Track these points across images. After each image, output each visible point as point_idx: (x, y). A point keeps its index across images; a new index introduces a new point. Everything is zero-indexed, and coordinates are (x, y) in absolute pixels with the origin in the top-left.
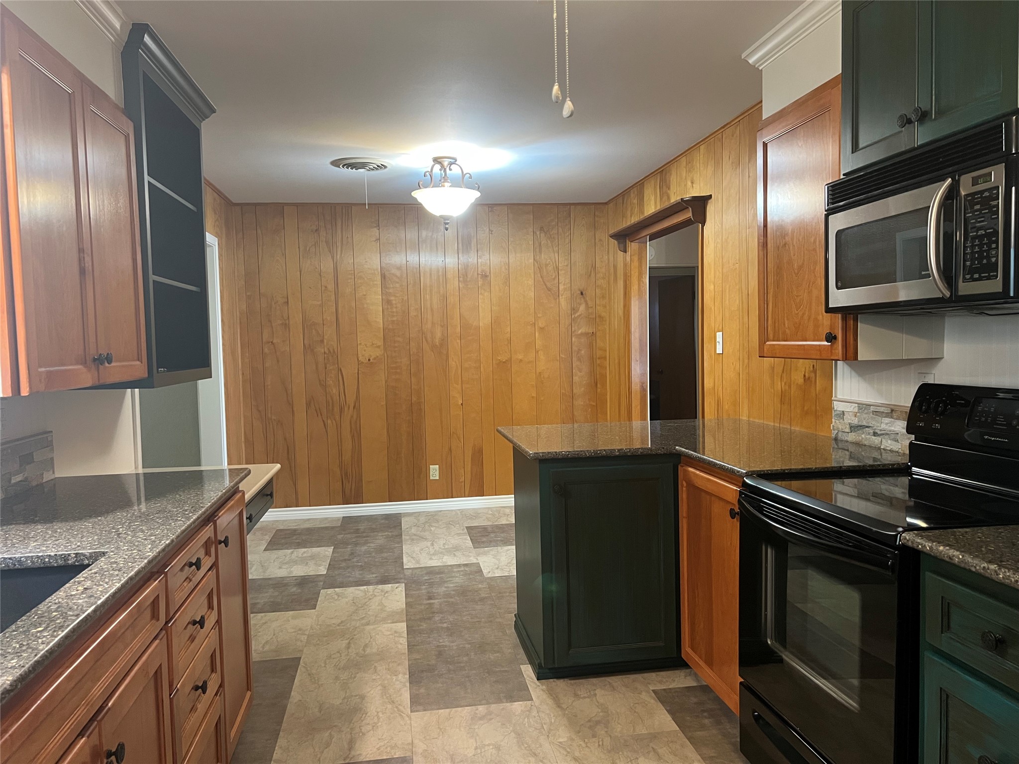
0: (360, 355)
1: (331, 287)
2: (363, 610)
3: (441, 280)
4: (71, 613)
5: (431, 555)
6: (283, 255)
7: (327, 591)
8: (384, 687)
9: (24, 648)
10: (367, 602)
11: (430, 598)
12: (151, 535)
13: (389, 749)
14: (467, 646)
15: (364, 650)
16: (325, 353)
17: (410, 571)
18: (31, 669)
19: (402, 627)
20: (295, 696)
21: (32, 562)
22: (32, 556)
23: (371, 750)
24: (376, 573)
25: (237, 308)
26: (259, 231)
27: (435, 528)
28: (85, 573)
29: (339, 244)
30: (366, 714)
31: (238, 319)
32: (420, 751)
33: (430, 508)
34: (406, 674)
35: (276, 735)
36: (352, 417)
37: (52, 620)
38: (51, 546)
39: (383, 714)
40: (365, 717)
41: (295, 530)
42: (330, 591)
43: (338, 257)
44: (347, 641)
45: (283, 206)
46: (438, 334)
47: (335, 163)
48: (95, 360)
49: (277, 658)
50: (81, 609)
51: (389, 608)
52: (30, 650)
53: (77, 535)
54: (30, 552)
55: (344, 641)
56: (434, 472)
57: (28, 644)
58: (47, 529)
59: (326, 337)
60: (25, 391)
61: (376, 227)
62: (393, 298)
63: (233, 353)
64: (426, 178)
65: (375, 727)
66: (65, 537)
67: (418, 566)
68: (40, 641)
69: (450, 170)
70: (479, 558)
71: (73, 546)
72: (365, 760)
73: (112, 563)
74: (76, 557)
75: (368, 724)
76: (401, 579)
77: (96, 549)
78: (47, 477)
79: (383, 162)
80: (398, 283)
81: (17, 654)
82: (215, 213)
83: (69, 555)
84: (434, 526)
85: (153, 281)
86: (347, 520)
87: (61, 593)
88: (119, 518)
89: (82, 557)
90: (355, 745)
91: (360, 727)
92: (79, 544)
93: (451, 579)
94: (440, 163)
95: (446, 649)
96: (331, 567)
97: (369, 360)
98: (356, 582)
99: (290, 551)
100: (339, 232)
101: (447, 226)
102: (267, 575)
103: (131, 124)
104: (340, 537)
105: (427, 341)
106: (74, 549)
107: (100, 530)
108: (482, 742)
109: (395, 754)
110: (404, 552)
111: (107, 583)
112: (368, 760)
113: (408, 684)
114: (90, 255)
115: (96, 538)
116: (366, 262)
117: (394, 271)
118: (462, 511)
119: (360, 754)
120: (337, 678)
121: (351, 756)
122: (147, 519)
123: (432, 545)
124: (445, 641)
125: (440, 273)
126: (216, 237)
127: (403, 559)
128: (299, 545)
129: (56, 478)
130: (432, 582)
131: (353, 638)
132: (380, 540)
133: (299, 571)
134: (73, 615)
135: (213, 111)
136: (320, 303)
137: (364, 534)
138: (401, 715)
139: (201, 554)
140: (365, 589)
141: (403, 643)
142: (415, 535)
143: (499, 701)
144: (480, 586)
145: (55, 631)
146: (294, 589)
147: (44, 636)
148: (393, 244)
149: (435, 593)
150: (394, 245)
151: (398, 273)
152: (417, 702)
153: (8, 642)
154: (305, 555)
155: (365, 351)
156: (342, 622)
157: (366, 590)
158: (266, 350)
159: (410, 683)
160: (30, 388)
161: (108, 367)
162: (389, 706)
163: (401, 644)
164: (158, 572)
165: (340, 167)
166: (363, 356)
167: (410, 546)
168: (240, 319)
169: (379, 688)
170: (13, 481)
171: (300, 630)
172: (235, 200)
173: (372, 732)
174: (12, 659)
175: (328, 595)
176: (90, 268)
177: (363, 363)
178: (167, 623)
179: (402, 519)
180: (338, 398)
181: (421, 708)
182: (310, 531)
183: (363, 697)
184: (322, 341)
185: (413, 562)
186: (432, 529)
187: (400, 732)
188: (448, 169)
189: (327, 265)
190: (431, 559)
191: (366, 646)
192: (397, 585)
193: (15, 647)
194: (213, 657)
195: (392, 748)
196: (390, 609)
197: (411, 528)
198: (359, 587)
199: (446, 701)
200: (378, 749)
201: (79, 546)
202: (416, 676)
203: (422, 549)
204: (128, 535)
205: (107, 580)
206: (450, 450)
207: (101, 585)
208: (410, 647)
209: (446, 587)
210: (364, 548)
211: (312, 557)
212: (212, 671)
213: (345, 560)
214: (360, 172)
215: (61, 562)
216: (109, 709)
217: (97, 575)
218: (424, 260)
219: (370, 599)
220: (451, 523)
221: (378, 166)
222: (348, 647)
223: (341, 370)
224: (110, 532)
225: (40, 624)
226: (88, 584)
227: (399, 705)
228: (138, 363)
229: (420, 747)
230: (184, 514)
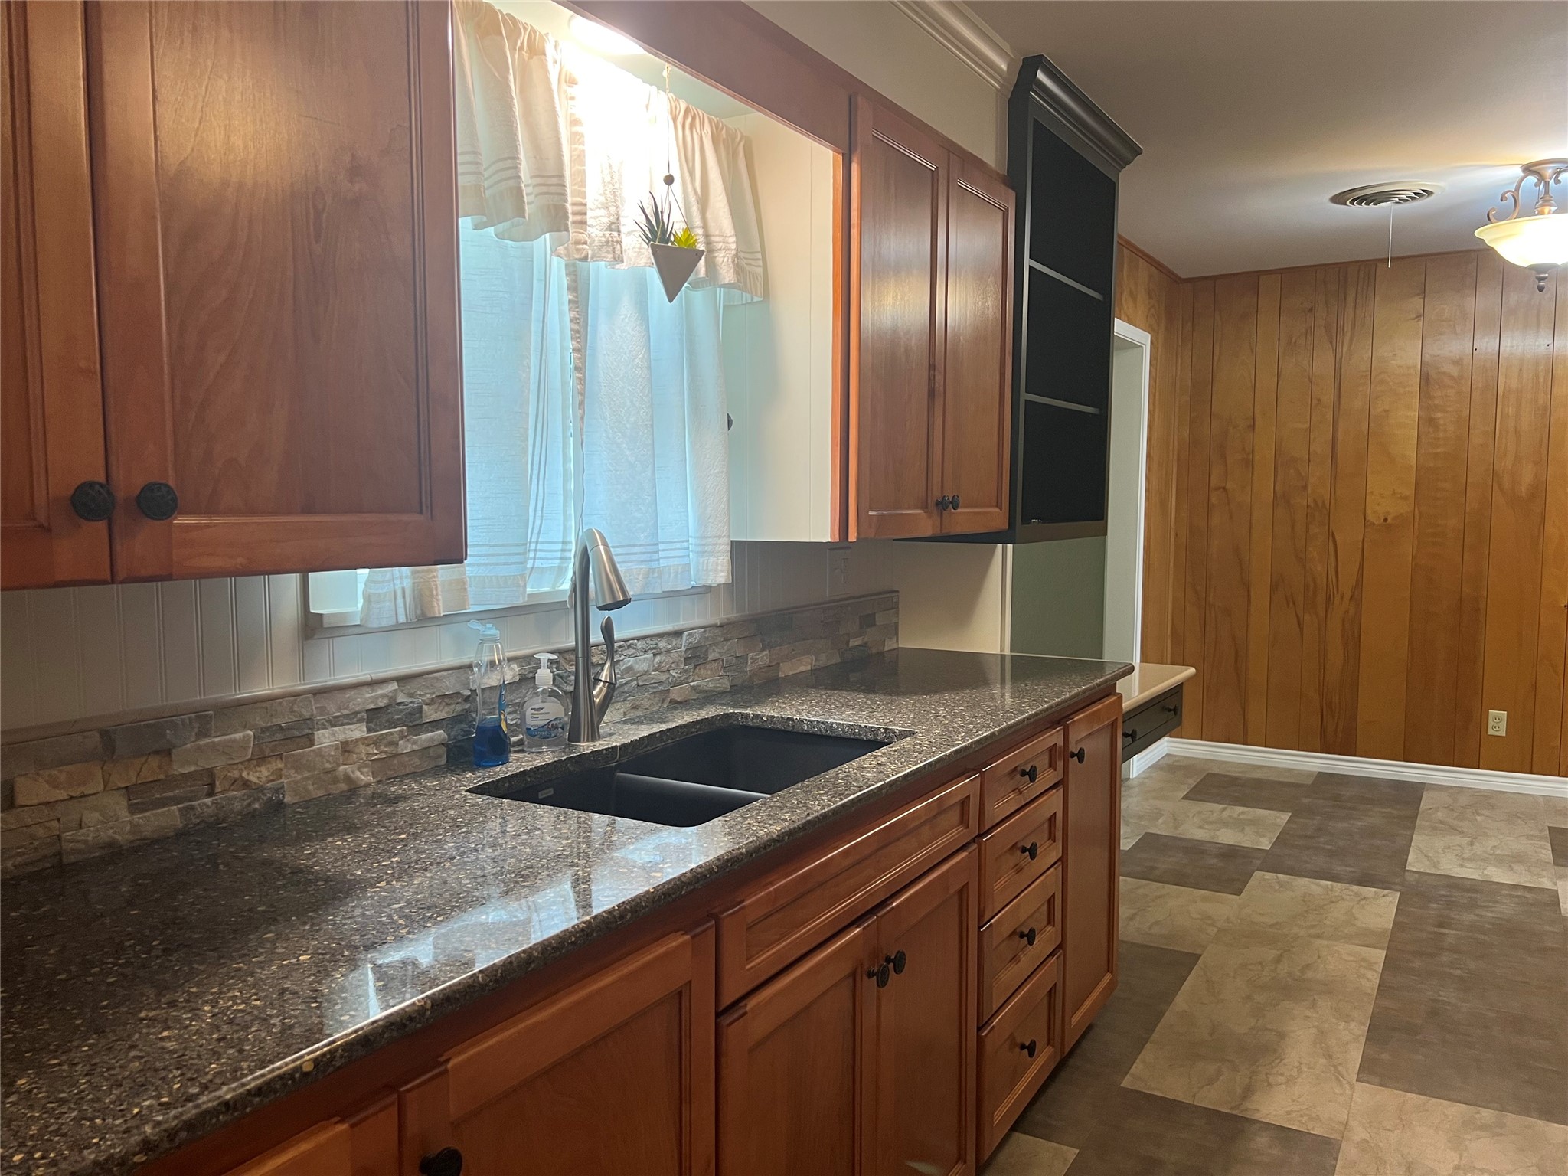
0: (1369, 512)
1: (1328, 398)
2: (1317, 914)
3: (1542, 380)
4: (855, 784)
5: (1463, 859)
6: (1252, 352)
7: (1264, 875)
8: (1321, 1032)
9: (801, 805)
10: (1325, 905)
11: (1441, 925)
12: (971, 723)
13: (1305, 1118)
14: (1491, 1015)
15: (1302, 971)
16: (1308, 506)
17: (1417, 876)
18: (800, 826)
19: (1379, 956)
20: (1180, 1002)
21: (843, 730)
22: (844, 724)
23: (1276, 1110)
24: (1352, 867)
25: (1176, 437)
26: (1217, 318)
27: (1483, 817)
28: (884, 749)
29: (1348, 328)
30: (1281, 1060)
31: (1176, 453)
32: (1356, 1139)
33: (1480, 784)
34: (1364, 1025)
35: (1141, 1044)
36: (1347, 612)
37: (836, 786)
38: (864, 717)
39: (1309, 1068)
40: (1279, 1063)
41: (1237, 778)
42: (1268, 876)
43: (1345, 349)
44: (1279, 953)
45: (1259, 276)
46: (1527, 475)
47: (1339, 199)
48: (938, 503)
49: (1166, 947)
50: (866, 783)
51: (1362, 923)
52: (805, 809)
53: (894, 710)
54: (842, 719)
55: (1274, 951)
56: (1498, 722)
57: (805, 803)
58: (868, 699)
59: (1311, 481)
60: (852, 538)
61: (1418, 295)
62: (1439, 415)
63: (1163, 503)
64: (1504, 202)
65: (1290, 1081)
66: (881, 711)
67: (1433, 871)
68: (817, 802)
69: (1557, 182)
70: (1559, 883)
71: (885, 721)
72: (1261, 1120)
73: (915, 744)
74: (885, 732)
75: (1282, 1074)
76: (1395, 884)
77: (906, 727)
78: (890, 645)
79: (1425, 185)
80: (1452, 387)
81: (793, 810)
82: (1150, 297)
83: (879, 729)
84: (1484, 815)
85: (1026, 401)
86: (1325, 779)
87: (854, 764)
88: (945, 700)
89: (891, 734)
90: (1253, 1094)
91: (1267, 1074)
92: (892, 719)
93: (1490, 904)
94: (1536, 173)
95: (1448, 1008)
96: (1279, 841)
97: (1386, 520)
98: (1316, 871)
99: (1221, 806)
100: (1350, 310)
101: (1542, 283)
102: (1177, 833)
103: (1012, 195)
104: (1306, 801)
105: (1501, 488)
106: (885, 724)
107: (919, 709)
108: (1472, 1162)
109: (1313, 1129)
110: (1413, 844)
111: (901, 763)
112: (1268, 1121)
113: (1363, 1040)
114: (943, 372)
115: (912, 716)
116: (1395, 355)
117: (1447, 368)
118: (1548, 800)
119: (1258, 1110)
120: (1249, 998)
121: (1242, 1107)
122: (974, 706)
123: (1471, 843)
124: (1449, 995)
125: (1541, 367)
126: (1148, 332)
127: (1408, 856)
128: (1236, 801)
129: (898, 648)
130: (1453, 902)
131: (1289, 950)
132: (1375, 818)
133: (1228, 837)
134: (856, 786)
135: (1137, 152)
136: (1307, 426)
137: (1349, 805)
138: (1340, 1080)
139: (1042, 763)
140: (1327, 885)
141: (1372, 980)
142: (1442, 822)
143: (1525, 1112)
144: (1547, 928)
145: (833, 797)
146: (1214, 861)
147: (822, 799)
148: (1450, 321)
149: (1453, 919)
150: (1452, 323)
151: (1454, 371)
152: (1369, 1069)
153: (789, 797)
154: (1241, 817)
155: (1379, 504)
156: (1277, 923)
157: (1330, 887)
158: (1214, 500)
159: (1368, 1038)
160: (858, 534)
161: (954, 513)
162: (1323, 1061)
163: (1368, 979)
164: (974, 770)
165: (1346, 205)
166: (1374, 512)
167: (1426, 838)
168: (1178, 454)
169: (1314, 1031)
170: (851, 645)
171: (1209, 918)
172: (1183, 276)
173: (1284, 1086)
174: (787, 813)
175: (1264, 880)
176: (942, 389)
177: (1373, 524)
178: (981, 835)
179: (1425, 793)
180: (1325, 580)
181: (1377, 1080)
182: (1259, 784)
183: (1282, 1036)
184: (1305, 487)
185: (1427, 863)
186: (1478, 818)
187: (1330, 1101)
188: (1552, 182)
189: (1323, 364)
190: (1461, 866)
191: (1308, 966)
192: (1386, 892)
193: (793, 803)
194: (1050, 902)
195: (1311, 1119)
196: (1364, 925)
197: (1437, 809)
198: (1317, 881)
199: (1427, 1084)
200: (1288, 1113)
201: (891, 722)
202: (1379, 1032)
203: (1449, 847)
204: (946, 719)
205: (903, 760)
206: (1534, 687)
207: (895, 764)
208: (1382, 988)
209: (1478, 915)
210: (1341, 825)
211: (1253, 822)
212: (1049, 923)
213: (1306, 836)
214: (1383, 208)
215: (870, 736)
216: (893, 908)
217: (896, 753)
218: (1509, 345)
219: (1333, 902)
220: (1518, 815)
221: (1415, 194)
222: (1278, 960)
223: (1333, 534)
224: (929, 713)
225: (823, 787)
226: (884, 760)
227: (1340, 1064)
228: (997, 510)
229: (1359, 1133)
230: (1020, 706)
